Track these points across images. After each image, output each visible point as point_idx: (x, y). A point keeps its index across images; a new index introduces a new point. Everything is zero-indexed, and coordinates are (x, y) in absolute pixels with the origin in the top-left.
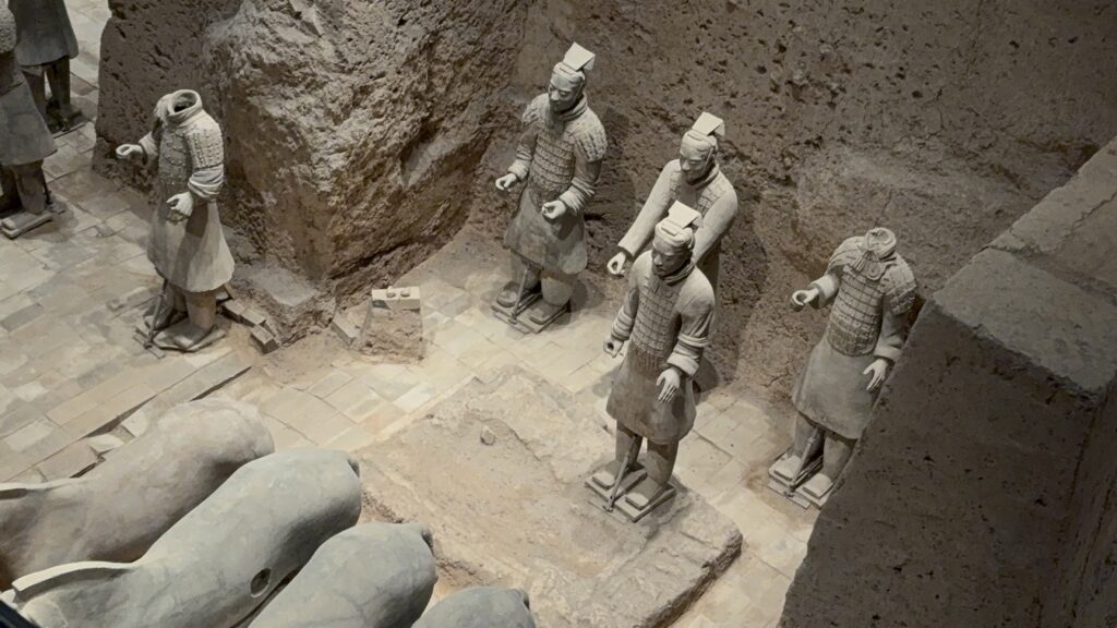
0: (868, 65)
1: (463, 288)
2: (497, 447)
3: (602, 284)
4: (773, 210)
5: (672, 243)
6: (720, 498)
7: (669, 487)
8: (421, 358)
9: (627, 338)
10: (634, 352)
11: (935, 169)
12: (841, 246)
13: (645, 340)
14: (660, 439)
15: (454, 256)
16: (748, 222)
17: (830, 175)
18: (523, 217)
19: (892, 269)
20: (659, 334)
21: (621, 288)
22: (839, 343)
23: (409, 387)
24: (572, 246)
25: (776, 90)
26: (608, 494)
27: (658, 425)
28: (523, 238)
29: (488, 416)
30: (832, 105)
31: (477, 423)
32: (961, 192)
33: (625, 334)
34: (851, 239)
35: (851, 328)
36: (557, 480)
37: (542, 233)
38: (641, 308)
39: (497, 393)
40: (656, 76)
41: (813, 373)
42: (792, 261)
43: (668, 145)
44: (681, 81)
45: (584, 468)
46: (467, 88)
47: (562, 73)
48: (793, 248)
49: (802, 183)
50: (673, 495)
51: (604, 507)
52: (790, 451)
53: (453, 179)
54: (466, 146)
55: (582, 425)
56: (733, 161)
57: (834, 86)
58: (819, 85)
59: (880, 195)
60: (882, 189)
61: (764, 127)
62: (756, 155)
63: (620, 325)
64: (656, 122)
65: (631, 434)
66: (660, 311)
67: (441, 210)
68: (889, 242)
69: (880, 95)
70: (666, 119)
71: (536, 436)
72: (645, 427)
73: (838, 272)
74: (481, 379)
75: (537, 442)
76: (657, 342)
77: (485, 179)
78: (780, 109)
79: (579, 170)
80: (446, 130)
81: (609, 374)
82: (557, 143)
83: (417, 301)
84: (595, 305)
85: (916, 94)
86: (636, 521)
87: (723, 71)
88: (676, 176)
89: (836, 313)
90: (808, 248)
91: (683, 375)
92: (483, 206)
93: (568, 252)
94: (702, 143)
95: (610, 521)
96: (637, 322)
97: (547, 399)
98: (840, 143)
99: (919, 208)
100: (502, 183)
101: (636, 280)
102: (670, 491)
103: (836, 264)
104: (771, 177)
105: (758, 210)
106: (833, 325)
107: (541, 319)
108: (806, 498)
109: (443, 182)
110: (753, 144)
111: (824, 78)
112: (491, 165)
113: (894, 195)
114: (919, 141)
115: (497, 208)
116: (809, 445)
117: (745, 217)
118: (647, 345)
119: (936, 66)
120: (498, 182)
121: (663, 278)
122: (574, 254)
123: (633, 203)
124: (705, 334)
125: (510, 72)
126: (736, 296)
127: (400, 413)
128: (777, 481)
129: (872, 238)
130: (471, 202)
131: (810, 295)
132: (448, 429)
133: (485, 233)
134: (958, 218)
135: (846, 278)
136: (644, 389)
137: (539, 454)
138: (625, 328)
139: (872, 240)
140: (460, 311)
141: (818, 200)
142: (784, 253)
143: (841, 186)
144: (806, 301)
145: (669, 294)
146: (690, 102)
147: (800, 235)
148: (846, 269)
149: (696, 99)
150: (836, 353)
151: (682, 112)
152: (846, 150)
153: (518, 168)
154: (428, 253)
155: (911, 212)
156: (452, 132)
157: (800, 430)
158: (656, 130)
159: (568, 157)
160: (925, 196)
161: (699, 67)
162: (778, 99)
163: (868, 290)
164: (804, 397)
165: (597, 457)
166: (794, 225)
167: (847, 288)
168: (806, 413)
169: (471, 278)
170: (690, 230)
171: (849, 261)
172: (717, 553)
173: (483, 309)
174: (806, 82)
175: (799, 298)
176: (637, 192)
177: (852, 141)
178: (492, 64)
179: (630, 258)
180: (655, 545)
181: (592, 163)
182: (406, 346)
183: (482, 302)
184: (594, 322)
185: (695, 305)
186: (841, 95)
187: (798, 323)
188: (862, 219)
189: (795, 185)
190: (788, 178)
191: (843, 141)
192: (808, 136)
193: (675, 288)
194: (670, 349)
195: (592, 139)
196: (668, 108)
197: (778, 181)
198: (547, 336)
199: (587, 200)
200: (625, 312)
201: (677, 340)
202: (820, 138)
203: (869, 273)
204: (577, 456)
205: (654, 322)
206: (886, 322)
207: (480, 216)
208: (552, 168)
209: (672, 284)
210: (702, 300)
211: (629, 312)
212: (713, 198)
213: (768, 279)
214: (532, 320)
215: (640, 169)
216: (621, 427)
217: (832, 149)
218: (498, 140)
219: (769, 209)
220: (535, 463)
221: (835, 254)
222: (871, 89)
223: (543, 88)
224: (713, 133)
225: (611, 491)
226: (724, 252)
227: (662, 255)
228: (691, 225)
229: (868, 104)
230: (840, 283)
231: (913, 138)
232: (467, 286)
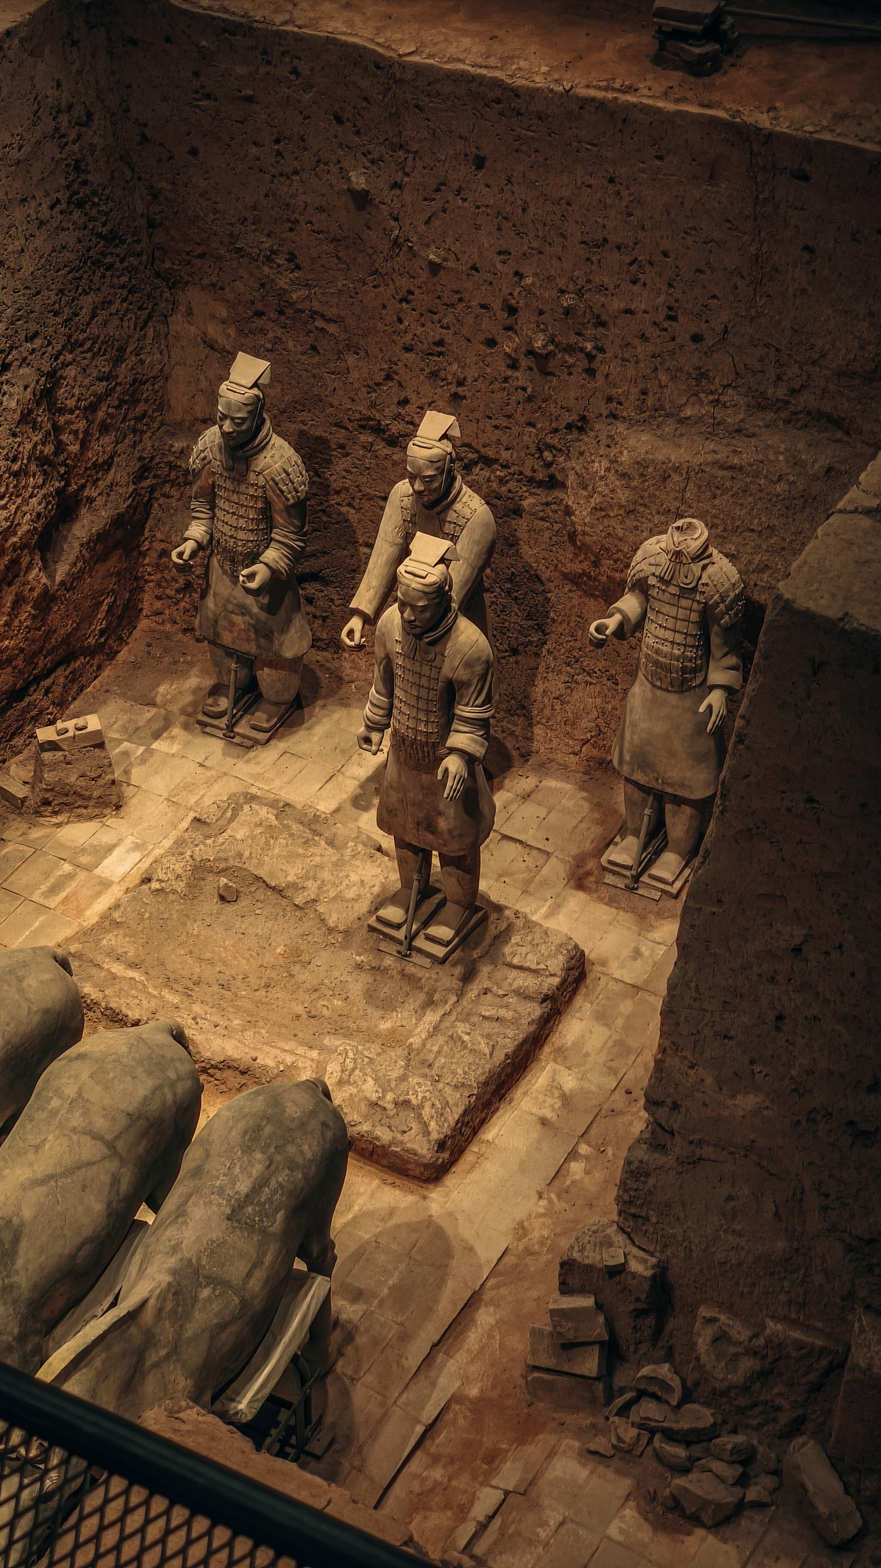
0: (628, 311)
1: (154, 705)
2: (244, 903)
3: (336, 664)
4: (540, 523)
5: (420, 587)
6: (543, 910)
7: (478, 909)
8: (118, 807)
9: (388, 726)
10: (399, 741)
11: (738, 431)
12: (639, 552)
13: (411, 724)
14: (454, 848)
15: (135, 666)
16: (511, 546)
17: (605, 463)
18: (215, 595)
19: (711, 569)
20: (428, 712)
21: (363, 664)
22: (660, 679)
23: (110, 849)
24: (289, 621)
25: (514, 365)
26: (401, 934)
27: (450, 831)
28: (222, 622)
29: (222, 865)
30: (591, 372)
31: (211, 877)
32: (777, 453)
33: (384, 721)
34: (650, 541)
35: (672, 657)
36: (331, 930)
37: (244, 610)
38: (398, 682)
39: (230, 831)
40: (354, 376)
41: (634, 725)
42: (577, 584)
43: (388, 464)
44: (388, 378)
45: (363, 907)
46: (107, 439)
47: (231, 395)
48: (576, 567)
49: (571, 479)
50: (485, 919)
51: (399, 952)
52: (623, 831)
53: (114, 563)
54: (120, 516)
55: (348, 852)
56: (476, 470)
57: (589, 346)
58: (570, 349)
59: (676, 477)
60: (676, 469)
61: (509, 417)
62: (505, 455)
63: (375, 710)
64: (366, 438)
65: (415, 850)
66: (424, 682)
67: (104, 607)
68: (701, 533)
69: (650, 348)
70: (378, 430)
71: (291, 878)
72: (430, 837)
73: (641, 587)
74: (203, 818)
75: (294, 886)
76: (427, 722)
77: (155, 555)
78: (524, 389)
79: (279, 519)
80: (91, 500)
81: (370, 779)
82: (243, 488)
83: (98, 733)
84: (331, 693)
85: (696, 338)
86: (443, 961)
87: (440, 354)
88: (407, 502)
89: (650, 641)
90: (596, 564)
91: (469, 759)
92: (160, 592)
93: (284, 630)
94: (435, 451)
95: (411, 969)
96: (396, 702)
97: (295, 827)
98: (609, 420)
99: (728, 484)
100: (180, 555)
101: (385, 646)
102: (480, 914)
103: (637, 577)
104: (531, 480)
105: (522, 526)
106: (647, 656)
107: (265, 725)
108: (657, 889)
109: (101, 570)
110: (499, 442)
111: (573, 339)
112: (159, 536)
113: (692, 474)
114: (711, 398)
115: (178, 591)
116: (646, 819)
117: (506, 539)
118: (415, 730)
119: (714, 297)
120: (174, 554)
121: (419, 637)
122: (293, 630)
123: (356, 550)
124: (488, 700)
125: (160, 408)
126: (514, 644)
127: (106, 884)
128: (615, 873)
129: (676, 534)
130: (142, 590)
131: (612, 623)
132: (174, 892)
133: (168, 627)
134: (779, 488)
135: (654, 592)
136: (422, 788)
137: (299, 900)
138: (381, 712)
139: (678, 537)
140: (157, 735)
141: (596, 499)
142: (566, 576)
143: (624, 475)
144: (607, 632)
145: (431, 656)
146: (405, 402)
147: (581, 549)
148: (652, 581)
149: (413, 397)
150: (659, 693)
151: (397, 417)
152: (621, 427)
153: (197, 530)
154: (100, 668)
155: (718, 492)
156: (100, 501)
157: (629, 802)
158: (368, 447)
159: (260, 505)
160: (732, 468)
161: (408, 355)
162: (520, 377)
163: (684, 603)
164: (627, 757)
165: (376, 890)
166: (572, 537)
167: (657, 605)
168: (634, 778)
169: (162, 689)
170: (442, 567)
171: (653, 569)
172: (556, 981)
173: (186, 727)
174: (551, 348)
175: (597, 629)
176: (359, 533)
177: (625, 414)
178: (135, 402)
179: (370, 621)
180: (473, 990)
181: (293, 506)
182: (96, 794)
183: (183, 718)
184: (336, 716)
185: (468, 664)
186: (600, 356)
187: (600, 665)
188: (658, 513)
189: (563, 486)
190: (552, 477)
191: (613, 416)
192: (567, 418)
193: (438, 648)
194: (446, 730)
195: (288, 474)
196: (378, 416)
197: (540, 484)
198: (280, 746)
199: (297, 556)
200: (377, 692)
201: (454, 715)
202: (583, 418)
203: (681, 580)
204: (350, 894)
205: (418, 698)
206: (715, 641)
207: (158, 605)
208: (242, 523)
209: (432, 643)
210: (477, 655)
211: (383, 691)
212: (462, 522)
213: (552, 614)
214: (254, 728)
215: (356, 503)
216: (400, 844)
217: (601, 428)
218: (162, 500)
219: (536, 522)
220: (298, 913)
221: (633, 564)
222: (636, 342)
223: (208, 421)
224: (445, 436)
225: (404, 928)
226: (487, 590)
227: (413, 607)
228: (442, 560)
229: (637, 362)
230: (648, 601)
231: (702, 395)
232: (159, 700)
